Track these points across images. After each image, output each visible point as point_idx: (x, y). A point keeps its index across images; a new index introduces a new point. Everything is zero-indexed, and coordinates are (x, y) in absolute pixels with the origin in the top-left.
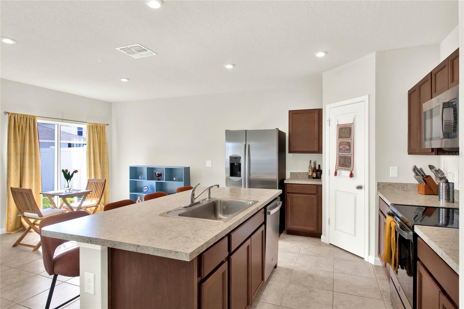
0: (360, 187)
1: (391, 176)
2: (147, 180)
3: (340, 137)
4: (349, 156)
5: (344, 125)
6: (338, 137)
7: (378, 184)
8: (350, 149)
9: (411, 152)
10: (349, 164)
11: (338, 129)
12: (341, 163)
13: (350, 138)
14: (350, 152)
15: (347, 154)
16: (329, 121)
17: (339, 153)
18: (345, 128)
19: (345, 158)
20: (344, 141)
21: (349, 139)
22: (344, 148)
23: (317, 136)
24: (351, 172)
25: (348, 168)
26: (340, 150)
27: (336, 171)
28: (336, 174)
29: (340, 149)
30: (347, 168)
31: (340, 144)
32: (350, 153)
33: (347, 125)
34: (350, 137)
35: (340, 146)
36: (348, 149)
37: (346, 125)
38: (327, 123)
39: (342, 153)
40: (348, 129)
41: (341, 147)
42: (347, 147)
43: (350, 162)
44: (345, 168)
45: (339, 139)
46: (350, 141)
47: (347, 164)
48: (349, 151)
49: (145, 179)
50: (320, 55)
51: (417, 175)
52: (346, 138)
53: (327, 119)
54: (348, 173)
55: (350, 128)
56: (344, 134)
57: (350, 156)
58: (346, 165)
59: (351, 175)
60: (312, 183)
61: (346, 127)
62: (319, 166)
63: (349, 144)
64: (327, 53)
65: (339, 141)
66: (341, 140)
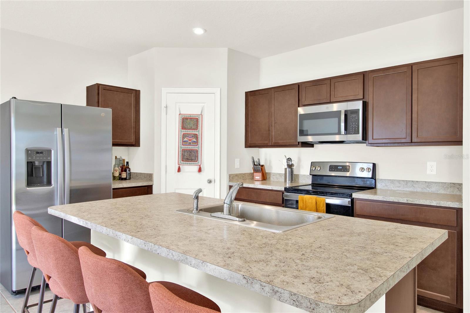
1: (236, 168)
3: (183, 128)
4: (195, 149)
5: (189, 115)
6: (180, 127)
7: (230, 176)
8: (197, 142)
9: (249, 145)
10: (196, 158)
11: (180, 118)
12: (185, 157)
13: (198, 130)
14: (197, 145)
15: (193, 147)
16: (166, 107)
17: (182, 146)
18: (191, 119)
19: (190, 151)
20: (190, 133)
21: (196, 131)
22: (190, 140)
23: (133, 125)
24: (200, 167)
25: (194, 162)
26: (184, 143)
27: (179, 167)
28: (179, 170)
29: (184, 141)
30: (192, 163)
31: (184, 136)
32: (197, 147)
33: (193, 115)
34: (196, 128)
35: (183, 138)
36: (195, 142)
37: (191, 115)
38: (164, 110)
39: (186, 146)
40: (195, 120)
41: (185, 139)
42: (194, 140)
43: (196, 155)
44: (190, 163)
45: (183, 130)
46: (197, 133)
47: (193, 158)
48: (196, 144)
50: (198, 31)
52: (192, 130)
53: (164, 105)
54: (196, 168)
55: (197, 120)
56: (188, 126)
57: (197, 149)
58: (192, 160)
59: (200, 170)
60: (143, 184)
61: (191, 117)
62: (127, 163)
63: (196, 136)
65: (182, 133)
66: (185, 131)
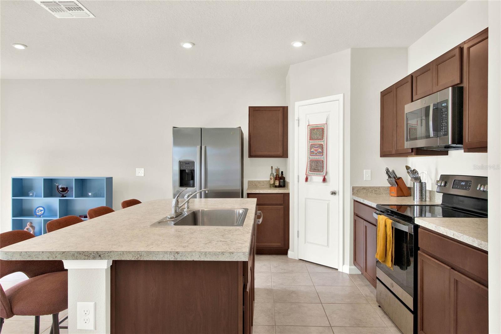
0: (334, 193)
1: (364, 180)
2: (44, 197)
3: (311, 139)
4: (321, 159)
5: (316, 126)
6: (309, 138)
7: (353, 189)
8: (323, 152)
9: (384, 154)
10: (322, 169)
11: (309, 129)
12: (313, 167)
13: (323, 140)
14: (322, 156)
15: (319, 157)
16: (299, 120)
17: (310, 157)
18: (317, 129)
19: (317, 161)
20: (316, 143)
21: (321, 141)
22: (316, 150)
23: (281, 138)
24: (324, 177)
25: (320, 173)
26: (312, 153)
27: (307, 177)
28: (307, 180)
29: (312, 152)
30: (319, 173)
31: (312, 146)
32: (322, 157)
33: (321, 125)
34: (322, 138)
35: (311, 148)
36: (321, 152)
37: (318, 125)
38: (296, 122)
39: (314, 157)
40: (321, 130)
41: (312, 150)
42: (320, 150)
43: (322, 166)
44: (317, 173)
45: (311, 141)
46: (322, 143)
47: (319, 168)
48: (321, 154)
49: (41, 197)
50: (298, 44)
51: (389, 177)
52: (318, 140)
53: (296, 118)
54: (321, 178)
55: (323, 129)
56: (315, 136)
57: (323, 159)
58: (318, 170)
59: (324, 180)
60: (279, 191)
61: (318, 127)
62: (282, 172)
63: (321, 146)
64: (304, 43)
65: (311, 143)
66: (313, 142)
